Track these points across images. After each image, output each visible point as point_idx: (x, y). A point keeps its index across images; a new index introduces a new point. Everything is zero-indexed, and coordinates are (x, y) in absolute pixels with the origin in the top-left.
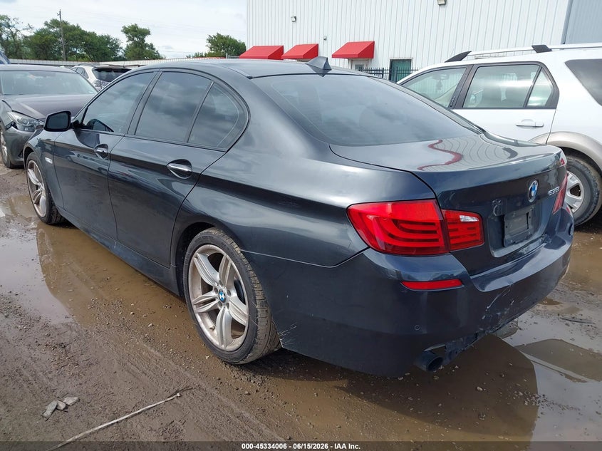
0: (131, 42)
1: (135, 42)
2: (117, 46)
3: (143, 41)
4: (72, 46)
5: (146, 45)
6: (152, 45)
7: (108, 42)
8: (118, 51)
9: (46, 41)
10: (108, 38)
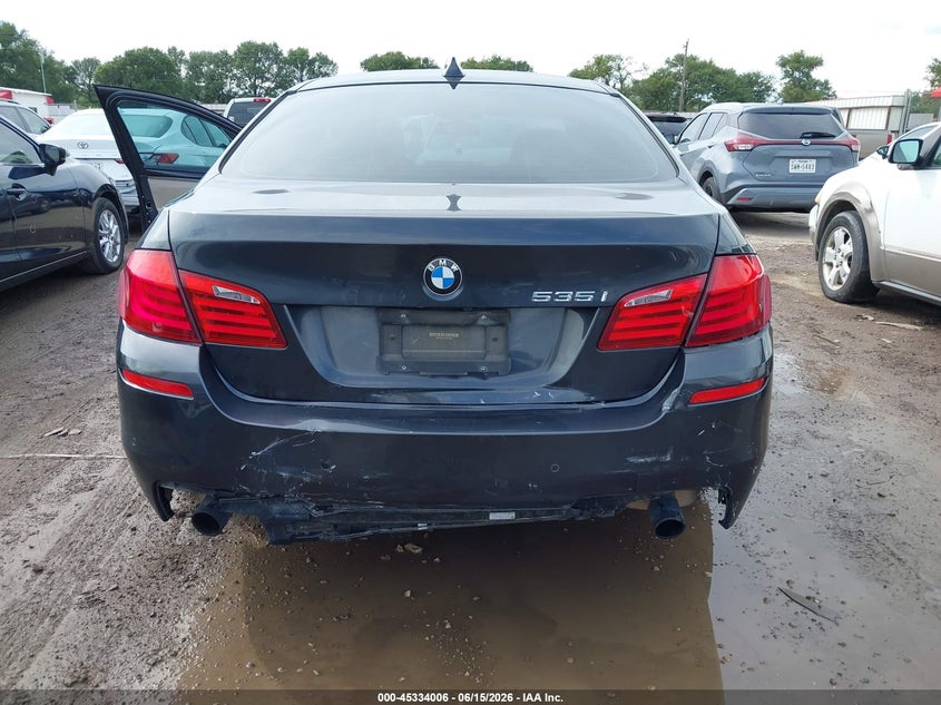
0: (788, 80)
1: (794, 79)
2: (768, 88)
3: (808, 75)
4: (695, 91)
5: (817, 83)
6: (827, 82)
7: (756, 83)
8: (769, 95)
9: (662, 85)
10: (758, 76)
